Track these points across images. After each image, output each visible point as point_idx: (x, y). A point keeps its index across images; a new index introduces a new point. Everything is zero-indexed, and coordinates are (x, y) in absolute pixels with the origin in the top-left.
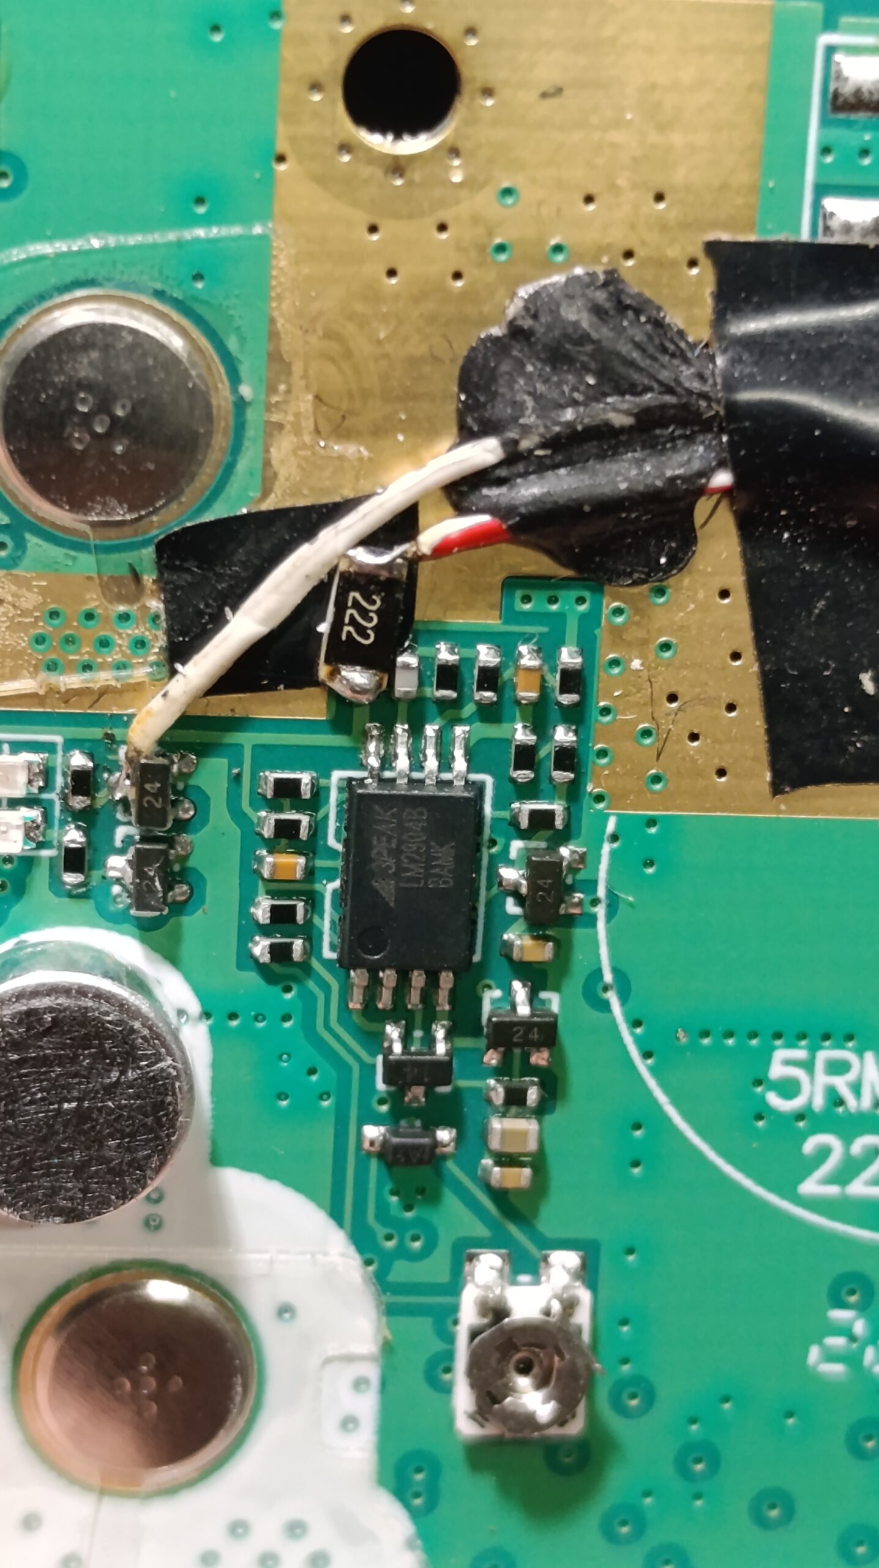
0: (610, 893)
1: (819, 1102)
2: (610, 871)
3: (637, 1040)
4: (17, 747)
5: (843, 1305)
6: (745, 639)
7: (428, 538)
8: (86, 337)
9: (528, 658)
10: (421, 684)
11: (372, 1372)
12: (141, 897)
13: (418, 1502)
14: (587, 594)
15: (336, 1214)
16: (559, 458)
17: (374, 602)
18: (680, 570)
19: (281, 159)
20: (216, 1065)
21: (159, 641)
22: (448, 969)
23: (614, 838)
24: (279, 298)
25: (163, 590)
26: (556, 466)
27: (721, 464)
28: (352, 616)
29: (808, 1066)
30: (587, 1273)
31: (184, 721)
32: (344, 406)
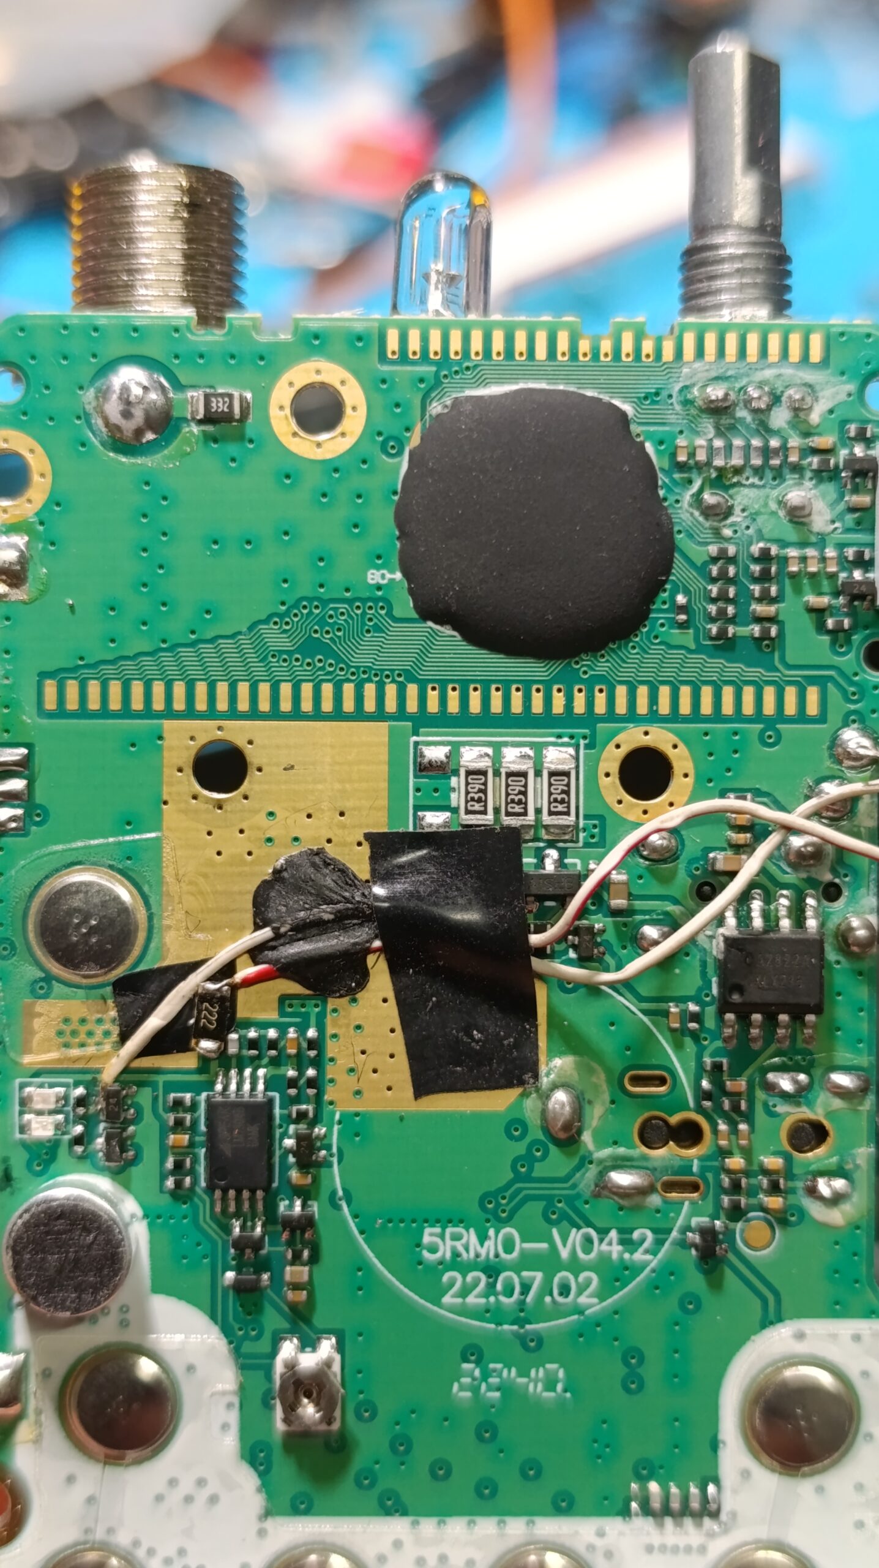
0: (340, 1150)
1: (448, 1255)
2: (338, 1139)
3: (357, 1225)
4: (52, 1086)
5: (468, 1361)
6: (397, 1024)
7: (239, 976)
8: (78, 887)
9: (292, 1033)
10: (240, 1048)
11: (236, 1401)
12: (109, 1157)
13: (262, 1468)
14: (319, 1002)
15: (213, 1317)
16: (300, 936)
17: (215, 1008)
18: (362, 989)
19: (165, 803)
20: (152, 1243)
21: (115, 1031)
22: (260, 1189)
23: (340, 1122)
24: (167, 867)
25: (117, 1006)
26: (299, 940)
27: (376, 937)
28: (205, 1015)
29: (442, 1236)
30: (340, 1348)
31: (126, 1070)
32: (200, 916)
